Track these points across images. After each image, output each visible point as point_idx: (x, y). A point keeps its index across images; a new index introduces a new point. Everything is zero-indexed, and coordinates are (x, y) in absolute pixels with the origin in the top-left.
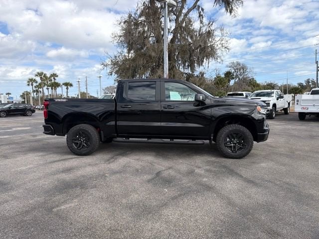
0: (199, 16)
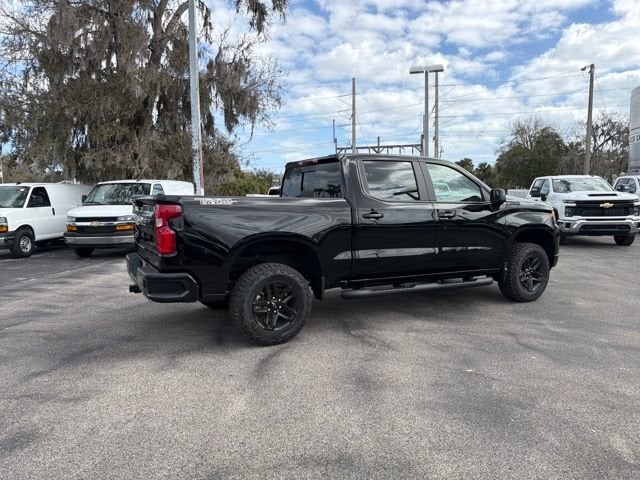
0: (205, 25)
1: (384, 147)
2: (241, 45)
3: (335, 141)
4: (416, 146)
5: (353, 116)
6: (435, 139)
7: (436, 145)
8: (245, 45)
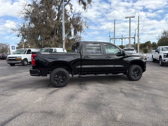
0: (71, 9)
1: (124, 38)
2: (78, 14)
3: (110, 37)
4: (133, 38)
5: (114, 30)
6: (138, 36)
7: (138, 37)
8: (80, 13)
